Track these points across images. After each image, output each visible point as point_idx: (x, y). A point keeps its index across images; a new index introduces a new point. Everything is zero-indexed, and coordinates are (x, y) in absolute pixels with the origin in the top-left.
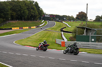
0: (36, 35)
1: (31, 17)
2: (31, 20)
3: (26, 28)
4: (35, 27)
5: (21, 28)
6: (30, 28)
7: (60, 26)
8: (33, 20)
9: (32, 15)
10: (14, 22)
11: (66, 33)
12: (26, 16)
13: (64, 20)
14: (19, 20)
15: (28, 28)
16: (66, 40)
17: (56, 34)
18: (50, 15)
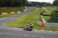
0: (21, 18)
1: (16, 4)
2: (17, 7)
3: (12, 13)
4: (20, 12)
5: (9, 13)
6: (16, 13)
7: (40, 11)
8: (19, 6)
9: (17, 2)
10: (3, 8)
11: (45, 16)
12: (13, 4)
13: (43, 6)
14: (7, 7)
15: (14, 13)
16: (45, 22)
17: (37, 17)
18: (32, 2)
